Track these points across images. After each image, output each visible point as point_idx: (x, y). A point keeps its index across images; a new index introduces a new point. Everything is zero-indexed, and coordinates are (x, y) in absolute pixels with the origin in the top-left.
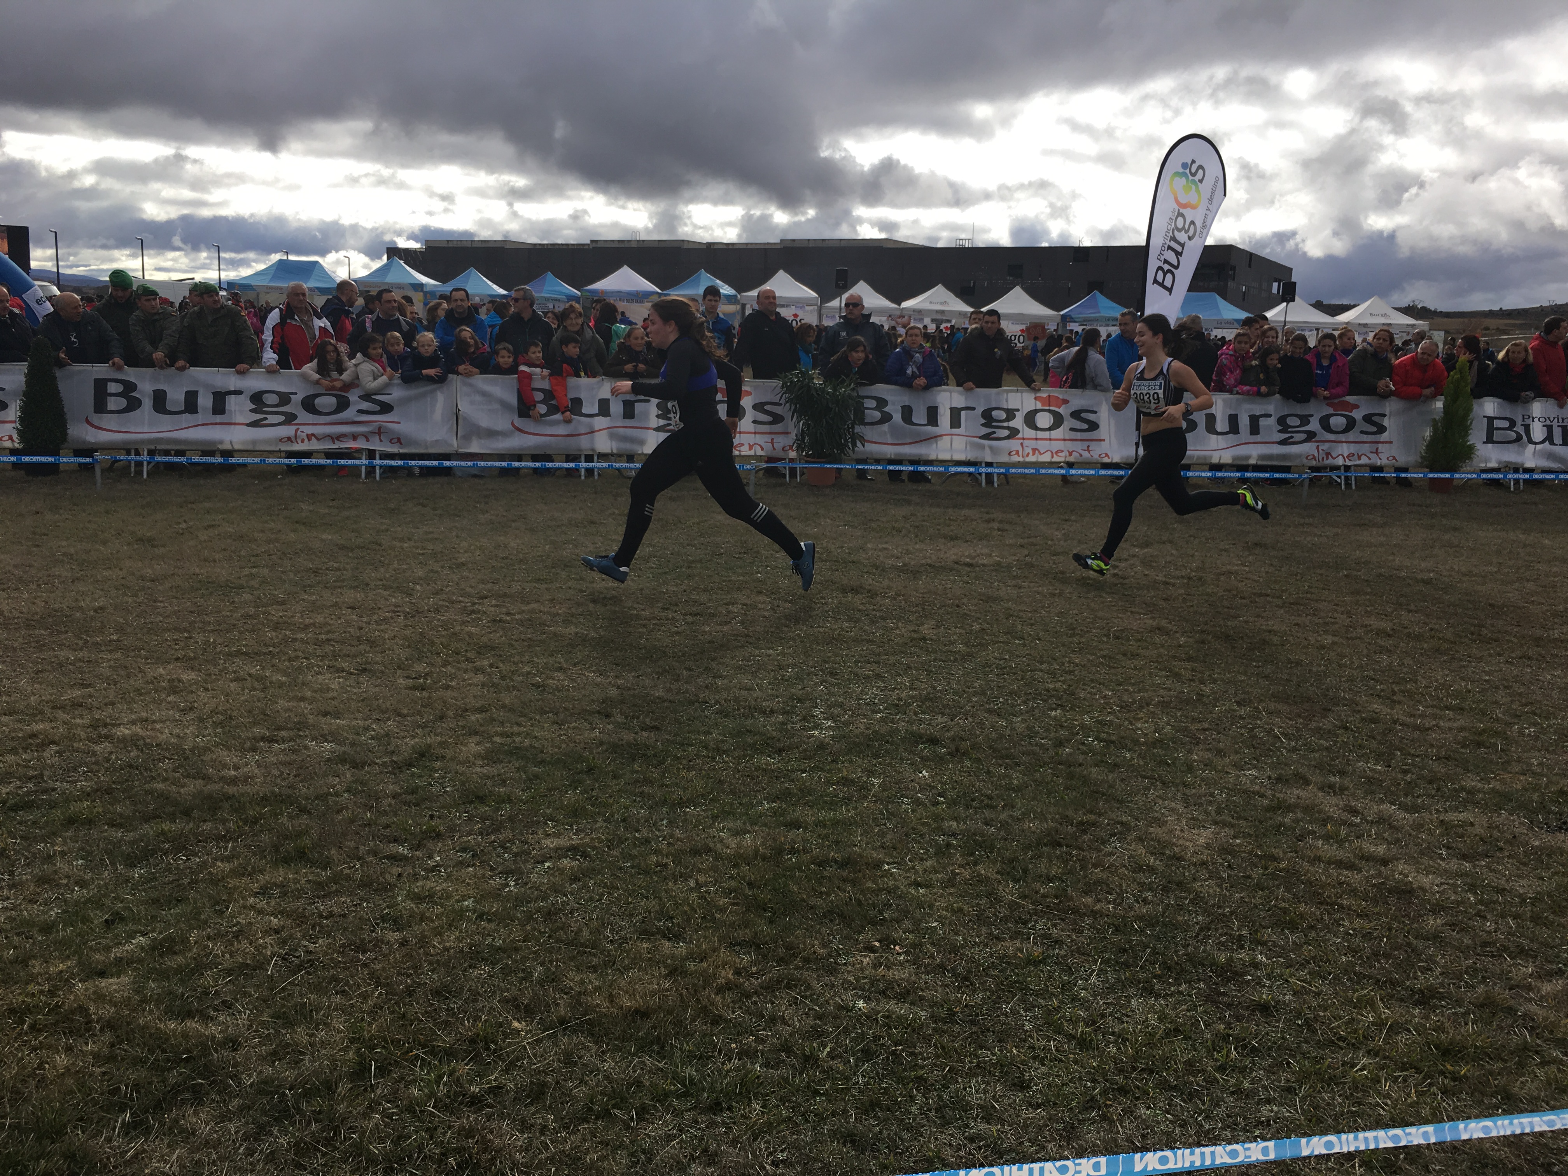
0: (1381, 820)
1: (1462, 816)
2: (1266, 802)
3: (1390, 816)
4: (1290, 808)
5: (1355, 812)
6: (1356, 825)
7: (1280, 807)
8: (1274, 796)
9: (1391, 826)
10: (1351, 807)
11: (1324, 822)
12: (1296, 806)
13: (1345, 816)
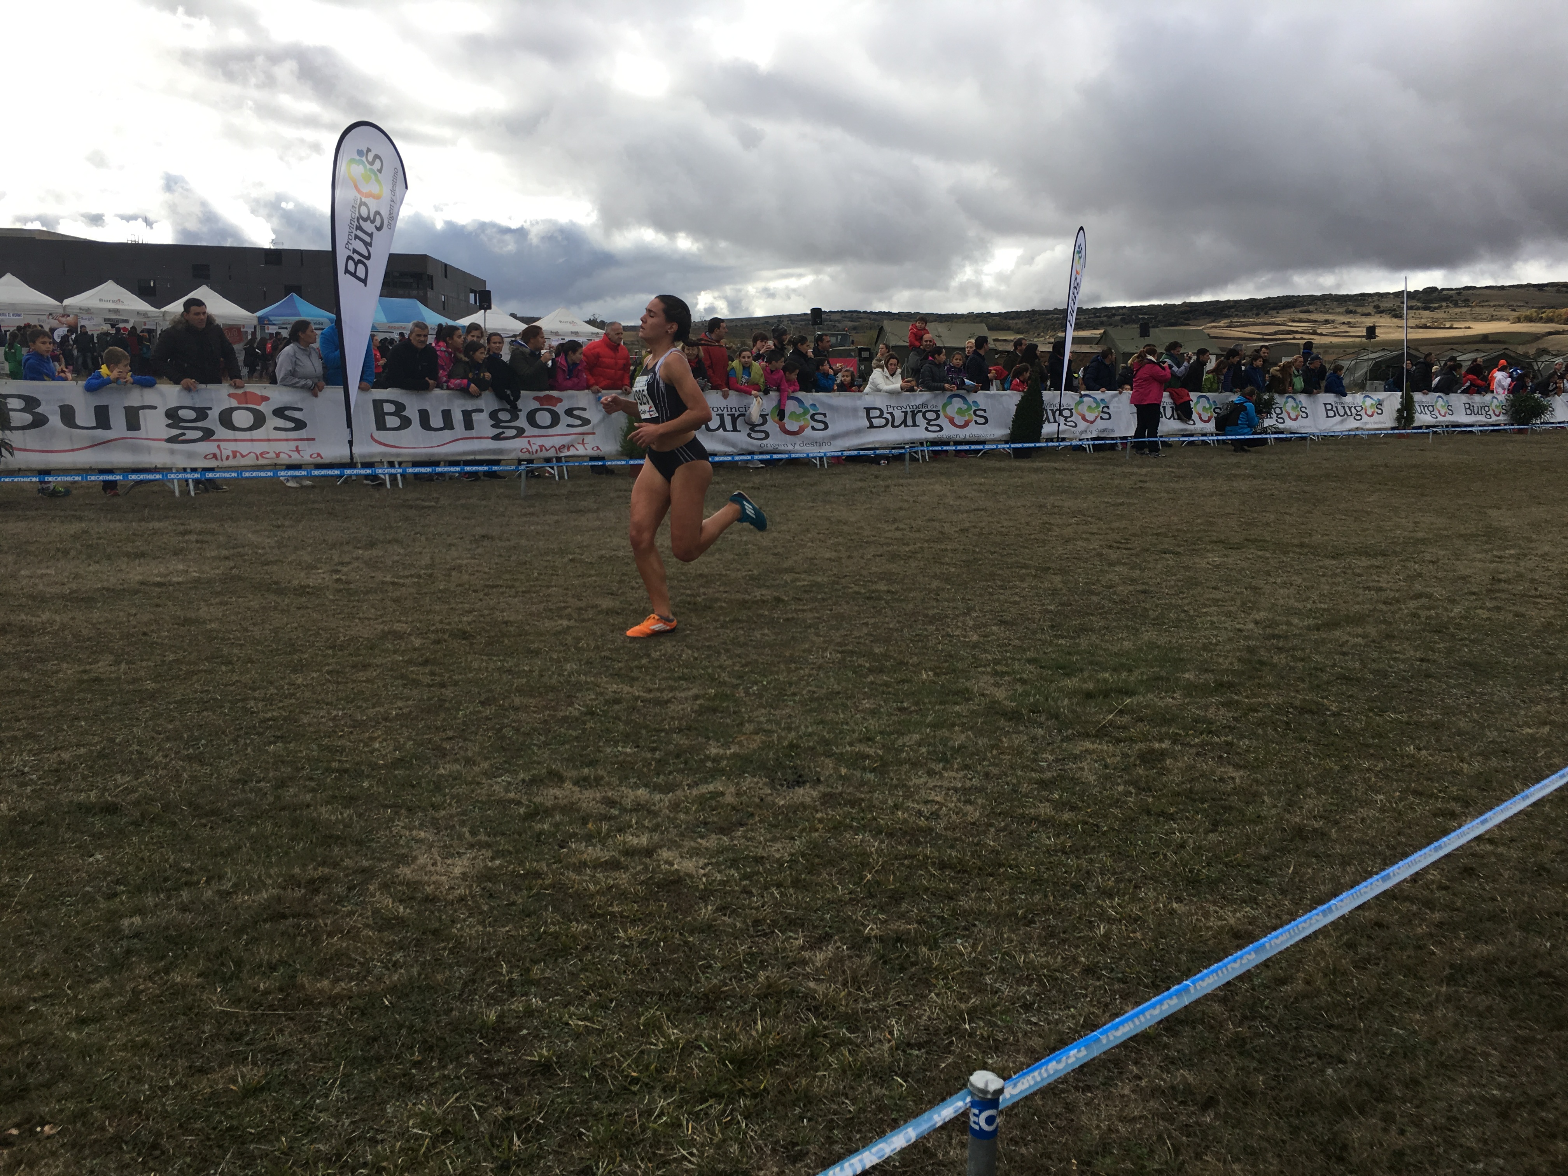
0: (638, 807)
1: (711, 787)
2: (522, 810)
3: (647, 802)
4: (548, 812)
5: (611, 803)
6: (614, 818)
7: (536, 813)
8: (530, 801)
9: (649, 812)
10: (609, 798)
11: (584, 821)
12: (555, 808)
13: (603, 809)
